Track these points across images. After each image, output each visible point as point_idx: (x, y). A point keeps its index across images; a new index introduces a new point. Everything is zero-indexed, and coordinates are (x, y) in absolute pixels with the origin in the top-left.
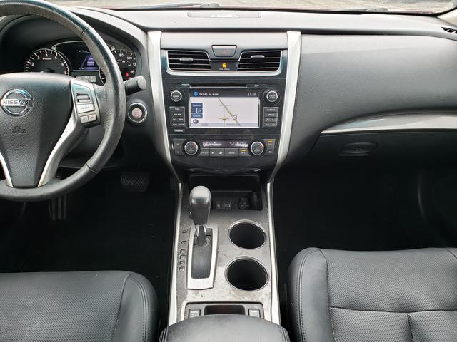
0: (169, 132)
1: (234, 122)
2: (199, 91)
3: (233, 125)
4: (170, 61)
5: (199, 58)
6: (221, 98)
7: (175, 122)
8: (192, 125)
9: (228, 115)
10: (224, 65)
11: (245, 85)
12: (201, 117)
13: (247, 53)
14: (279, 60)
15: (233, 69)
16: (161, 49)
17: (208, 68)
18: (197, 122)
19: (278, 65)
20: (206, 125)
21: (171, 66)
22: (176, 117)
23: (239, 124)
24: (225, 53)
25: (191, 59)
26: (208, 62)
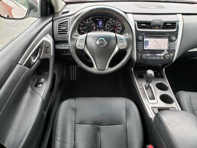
0: (137, 51)
1: (159, 47)
2: (148, 36)
3: (159, 48)
4: (138, 26)
5: (148, 25)
6: (155, 39)
7: (139, 47)
8: (145, 48)
9: (157, 45)
10: (157, 27)
11: (164, 34)
12: (148, 46)
13: (165, 23)
14: (176, 26)
15: (160, 29)
16: (135, 21)
17: (151, 28)
18: (146, 47)
19: (175, 27)
20: (149, 48)
21: (138, 27)
22: (139, 45)
23: (161, 48)
24: (158, 23)
25: (146, 25)
26: (151, 26)
